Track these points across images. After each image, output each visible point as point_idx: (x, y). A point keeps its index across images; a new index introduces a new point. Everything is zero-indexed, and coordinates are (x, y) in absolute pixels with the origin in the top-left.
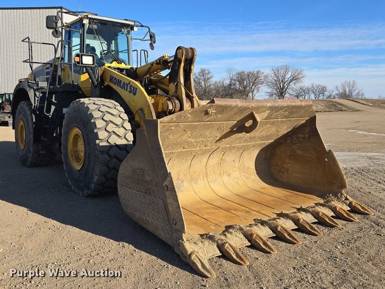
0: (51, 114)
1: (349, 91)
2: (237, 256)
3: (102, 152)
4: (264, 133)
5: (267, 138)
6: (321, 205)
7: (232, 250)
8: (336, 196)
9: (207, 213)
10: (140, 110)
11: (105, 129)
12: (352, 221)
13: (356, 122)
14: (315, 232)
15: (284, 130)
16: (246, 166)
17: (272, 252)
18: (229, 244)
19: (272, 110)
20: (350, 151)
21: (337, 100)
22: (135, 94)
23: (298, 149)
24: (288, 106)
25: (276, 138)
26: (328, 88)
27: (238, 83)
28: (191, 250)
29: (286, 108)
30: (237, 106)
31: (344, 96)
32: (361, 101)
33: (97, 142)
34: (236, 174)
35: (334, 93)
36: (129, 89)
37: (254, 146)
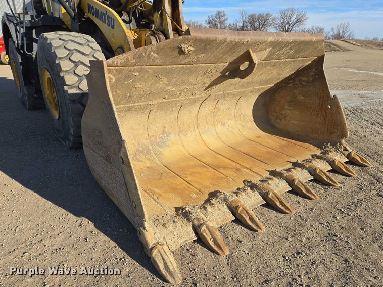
0: (34, 53)
1: (343, 32)
2: (215, 243)
3: (74, 101)
4: (264, 77)
5: (267, 82)
6: (318, 157)
7: (209, 234)
8: (334, 145)
9: (192, 174)
10: (120, 48)
11: (74, 72)
12: (350, 176)
13: (347, 61)
14: (310, 196)
15: (287, 72)
16: (243, 113)
17: (259, 230)
18: (207, 227)
19: (274, 47)
20: (343, 89)
21: (331, 41)
22: (113, 27)
23: (299, 94)
24: (295, 42)
25: (276, 83)
26: (325, 30)
27: (249, 25)
28: (154, 242)
29: (292, 45)
30: (225, 41)
31: (338, 37)
32: (351, 42)
33: (66, 88)
34: (231, 123)
35: (330, 35)
36: (106, 21)
37: (252, 92)
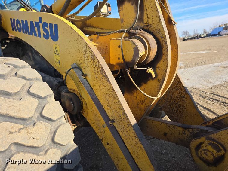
10: (75, 67)
22: (55, 38)
36: (42, 32)
